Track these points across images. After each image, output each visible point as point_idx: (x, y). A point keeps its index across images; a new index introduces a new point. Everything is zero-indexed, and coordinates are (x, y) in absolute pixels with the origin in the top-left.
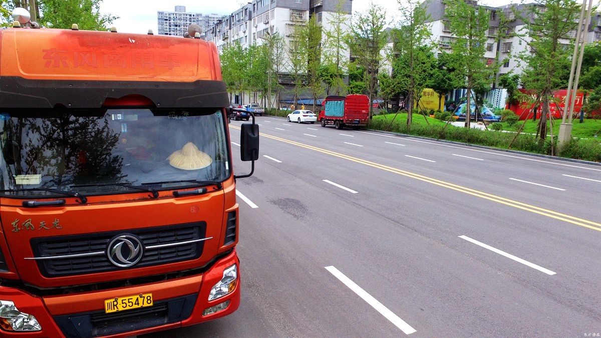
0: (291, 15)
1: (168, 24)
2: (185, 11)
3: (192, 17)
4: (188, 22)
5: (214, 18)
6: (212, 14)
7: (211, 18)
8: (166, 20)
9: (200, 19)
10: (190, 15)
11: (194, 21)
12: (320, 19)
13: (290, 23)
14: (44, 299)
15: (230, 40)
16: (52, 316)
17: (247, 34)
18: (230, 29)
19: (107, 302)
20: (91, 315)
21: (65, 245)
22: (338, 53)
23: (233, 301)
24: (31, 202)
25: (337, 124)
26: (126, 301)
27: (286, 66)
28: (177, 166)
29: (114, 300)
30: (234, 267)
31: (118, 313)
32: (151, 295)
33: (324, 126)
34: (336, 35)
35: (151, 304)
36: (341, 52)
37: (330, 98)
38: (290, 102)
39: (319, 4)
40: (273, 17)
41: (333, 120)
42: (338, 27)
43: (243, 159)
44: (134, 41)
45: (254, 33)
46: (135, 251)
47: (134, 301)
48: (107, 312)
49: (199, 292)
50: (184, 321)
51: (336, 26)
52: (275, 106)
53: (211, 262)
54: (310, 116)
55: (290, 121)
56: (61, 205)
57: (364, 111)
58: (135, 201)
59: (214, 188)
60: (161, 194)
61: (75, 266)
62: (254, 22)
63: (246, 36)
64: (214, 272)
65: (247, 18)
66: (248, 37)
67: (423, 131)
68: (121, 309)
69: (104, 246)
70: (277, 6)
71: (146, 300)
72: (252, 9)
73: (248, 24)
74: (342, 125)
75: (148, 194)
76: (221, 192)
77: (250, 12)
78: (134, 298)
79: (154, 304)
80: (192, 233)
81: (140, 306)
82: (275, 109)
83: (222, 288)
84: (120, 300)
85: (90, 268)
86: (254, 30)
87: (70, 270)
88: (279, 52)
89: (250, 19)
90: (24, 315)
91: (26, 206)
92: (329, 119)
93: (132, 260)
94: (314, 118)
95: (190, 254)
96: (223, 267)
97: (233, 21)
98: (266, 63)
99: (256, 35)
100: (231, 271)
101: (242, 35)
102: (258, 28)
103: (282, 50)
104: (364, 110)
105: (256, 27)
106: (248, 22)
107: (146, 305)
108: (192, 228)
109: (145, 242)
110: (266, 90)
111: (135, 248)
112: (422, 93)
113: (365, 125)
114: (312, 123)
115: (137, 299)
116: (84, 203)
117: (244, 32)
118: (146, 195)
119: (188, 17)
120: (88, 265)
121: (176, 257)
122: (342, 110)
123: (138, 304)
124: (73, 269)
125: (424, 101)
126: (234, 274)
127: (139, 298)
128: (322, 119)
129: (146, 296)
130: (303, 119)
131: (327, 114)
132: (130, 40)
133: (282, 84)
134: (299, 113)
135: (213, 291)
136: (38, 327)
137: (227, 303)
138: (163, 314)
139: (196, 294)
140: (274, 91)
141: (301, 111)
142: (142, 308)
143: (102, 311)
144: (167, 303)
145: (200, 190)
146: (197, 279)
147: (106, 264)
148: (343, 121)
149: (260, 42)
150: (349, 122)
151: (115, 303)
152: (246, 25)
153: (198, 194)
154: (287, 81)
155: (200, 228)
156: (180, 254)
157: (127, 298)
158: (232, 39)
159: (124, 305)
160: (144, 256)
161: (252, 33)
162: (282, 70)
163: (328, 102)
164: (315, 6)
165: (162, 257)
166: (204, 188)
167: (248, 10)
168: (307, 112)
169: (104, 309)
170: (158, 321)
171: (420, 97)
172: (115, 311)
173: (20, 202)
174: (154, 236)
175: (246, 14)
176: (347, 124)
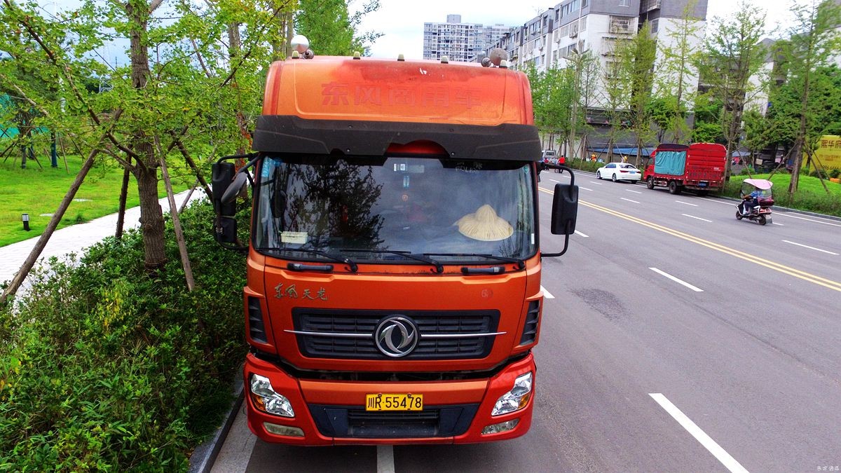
0: (611, 24)
1: (437, 39)
2: (460, 22)
3: (469, 29)
4: (464, 36)
5: (498, 30)
6: (496, 25)
7: (494, 30)
8: (435, 34)
9: (480, 31)
10: (467, 27)
11: (471, 35)
12: (655, 29)
13: (610, 36)
14: (301, 382)
15: (521, 61)
16: (307, 403)
17: (545, 52)
18: (521, 45)
19: (369, 397)
20: (349, 410)
21: (328, 320)
22: (681, 80)
23: (522, 420)
24: (297, 265)
25: (673, 186)
26: (392, 400)
27: (600, 99)
28: (468, 234)
29: (377, 396)
30: (529, 376)
31: (380, 413)
32: (421, 396)
33: (652, 188)
34: (680, 54)
35: (421, 409)
36: (685, 79)
37: (664, 148)
38: (601, 150)
39: (655, 7)
40: (584, 28)
41: (666, 180)
42: (684, 41)
43: (554, 231)
44: (425, 72)
45: (555, 51)
46: (407, 338)
47: (400, 401)
48: (368, 409)
49: (481, 403)
50: (457, 437)
51: (680, 40)
52: (579, 156)
53: (500, 364)
54: (631, 172)
55: (601, 178)
56: (328, 272)
57: (717, 169)
58: (413, 275)
59: (514, 268)
60: (446, 269)
61: (337, 348)
62: (556, 35)
63: (543, 56)
64: (503, 378)
65: (547, 29)
66: (545, 57)
67: (817, 204)
68: (384, 408)
69: (372, 328)
70: (591, 12)
71: (414, 402)
72: (553, 18)
73: (547, 37)
74: (679, 188)
75: (431, 267)
76: (522, 274)
77: (551, 22)
78: (401, 397)
79: (423, 409)
80: (481, 324)
81: (406, 409)
82: (578, 160)
83: (510, 401)
84: (384, 397)
85: (353, 352)
86: (555, 47)
87: (330, 351)
88: (590, 78)
89: (550, 32)
90: (277, 396)
91: (291, 269)
92: (661, 178)
93: (403, 349)
94: (637, 176)
95: (475, 351)
96: (514, 374)
97: (526, 34)
98: (570, 93)
99: (558, 53)
100: (524, 381)
101: (537, 53)
102: (561, 44)
103: (595, 75)
104: (718, 166)
105: (559, 43)
106: (547, 35)
107: (414, 408)
108: (481, 317)
109: (421, 328)
110: (568, 132)
111: (409, 335)
112: (820, 143)
113: (716, 190)
114: (634, 182)
115: (405, 399)
116: (354, 271)
117: (541, 50)
118: (428, 269)
119: (464, 29)
120: (351, 349)
121: (457, 352)
122: (681, 165)
123: (405, 406)
124: (335, 351)
125: (822, 156)
126: (528, 385)
127: (407, 398)
128: (649, 177)
129: (415, 396)
130: (620, 176)
131: (657, 170)
132: (421, 71)
133: (592, 124)
134: (615, 167)
135: (499, 405)
136: (291, 413)
137: (515, 422)
138: (433, 424)
139: (478, 404)
140: (579, 134)
141: (617, 164)
142: (409, 412)
143: (363, 407)
144: (439, 410)
145: (496, 269)
146: (481, 385)
147: (373, 350)
148: (681, 182)
149: (563, 64)
150: (691, 184)
151: (378, 400)
152: (545, 40)
153: (493, 274)
154: (600, 120)
155: (492, 318)
156: (462, 349)
157: (393, 396)
158: (524, 59)
159: (389, 405)
160: (418, 346)
161: (552, 51)
162: (593, 104)
163: (661, 153)
164: (648, 10)
165: (440, 350)
166: (502, 266)
167: (548, 19)
168: (627, 167)
169: (365, 405)
170: (426, 432)
171: (816, 148)
172: (377, 409)
173: (285, 264)
174: (434, 322)
175: (545, 24)
176: (688, 187)
